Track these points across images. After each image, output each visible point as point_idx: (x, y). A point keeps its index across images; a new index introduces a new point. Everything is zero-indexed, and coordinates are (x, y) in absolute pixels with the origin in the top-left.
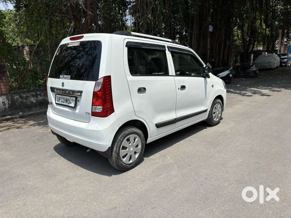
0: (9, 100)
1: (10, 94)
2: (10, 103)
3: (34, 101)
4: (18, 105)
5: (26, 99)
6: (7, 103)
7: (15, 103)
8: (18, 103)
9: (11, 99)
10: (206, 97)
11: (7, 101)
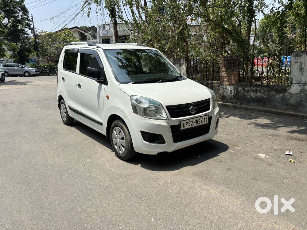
0: (235, 90)
1: (237, 85)
2: (235, 93)
3: (254, 96)
4: (240, 96)
5: (247, 93)
6: (233, 93)
7: (238, 94)
8: (240, 94)
9: (236, 90)
10: (99, 107)
11: (234, 91)
